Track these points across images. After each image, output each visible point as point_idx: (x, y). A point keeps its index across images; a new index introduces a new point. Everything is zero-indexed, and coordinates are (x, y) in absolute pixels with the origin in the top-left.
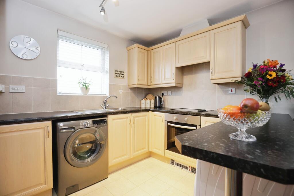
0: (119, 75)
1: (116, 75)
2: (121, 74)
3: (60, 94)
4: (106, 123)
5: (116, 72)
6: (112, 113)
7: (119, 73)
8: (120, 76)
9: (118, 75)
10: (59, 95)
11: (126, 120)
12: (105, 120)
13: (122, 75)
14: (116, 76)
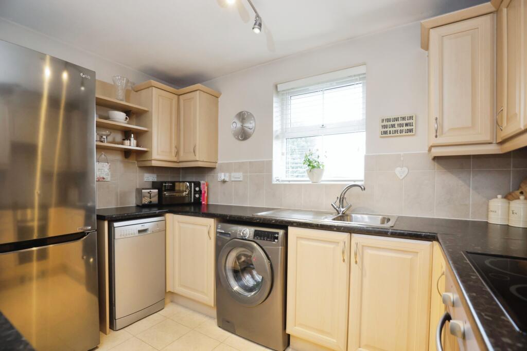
0: (394, 129)
1: (385, 130)
2: (401, 125)
3: (278, 182)
4: (276, 241)
5: (385, 123)
6: (294, 224)
7: (394, 123)
8: (396, 132)
9: (392, 129)
10: (276, 183)
11: (332, 246)
12: (276, 235)
13: (405, 128)
14: (385, 133)
